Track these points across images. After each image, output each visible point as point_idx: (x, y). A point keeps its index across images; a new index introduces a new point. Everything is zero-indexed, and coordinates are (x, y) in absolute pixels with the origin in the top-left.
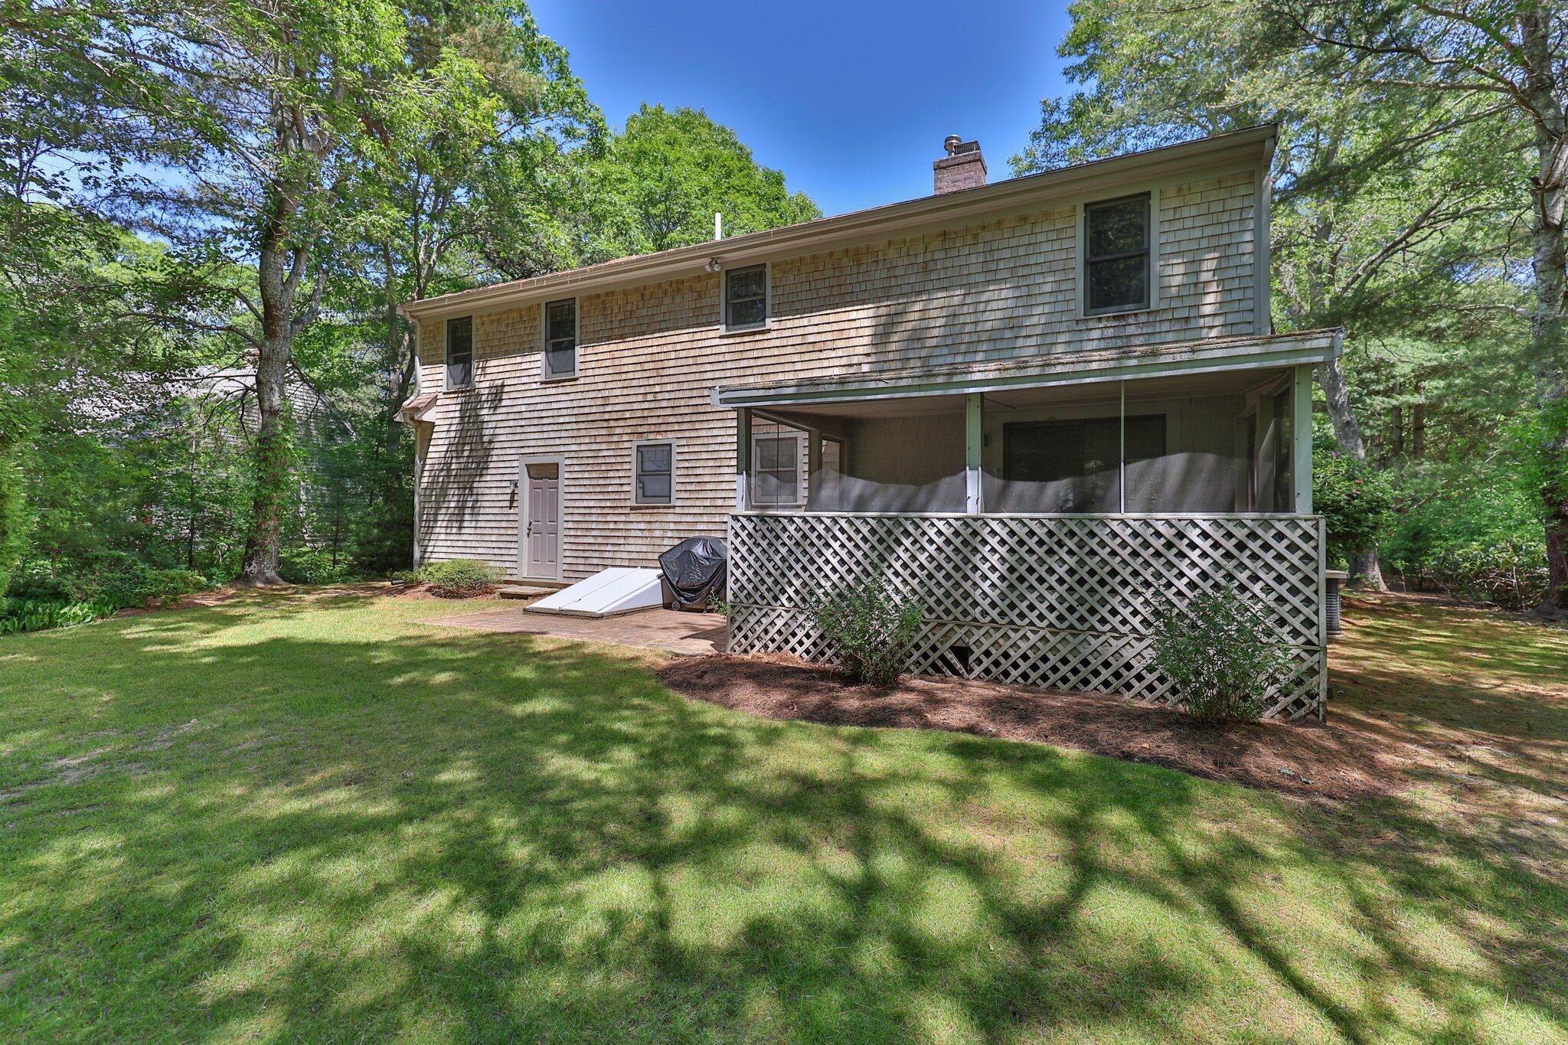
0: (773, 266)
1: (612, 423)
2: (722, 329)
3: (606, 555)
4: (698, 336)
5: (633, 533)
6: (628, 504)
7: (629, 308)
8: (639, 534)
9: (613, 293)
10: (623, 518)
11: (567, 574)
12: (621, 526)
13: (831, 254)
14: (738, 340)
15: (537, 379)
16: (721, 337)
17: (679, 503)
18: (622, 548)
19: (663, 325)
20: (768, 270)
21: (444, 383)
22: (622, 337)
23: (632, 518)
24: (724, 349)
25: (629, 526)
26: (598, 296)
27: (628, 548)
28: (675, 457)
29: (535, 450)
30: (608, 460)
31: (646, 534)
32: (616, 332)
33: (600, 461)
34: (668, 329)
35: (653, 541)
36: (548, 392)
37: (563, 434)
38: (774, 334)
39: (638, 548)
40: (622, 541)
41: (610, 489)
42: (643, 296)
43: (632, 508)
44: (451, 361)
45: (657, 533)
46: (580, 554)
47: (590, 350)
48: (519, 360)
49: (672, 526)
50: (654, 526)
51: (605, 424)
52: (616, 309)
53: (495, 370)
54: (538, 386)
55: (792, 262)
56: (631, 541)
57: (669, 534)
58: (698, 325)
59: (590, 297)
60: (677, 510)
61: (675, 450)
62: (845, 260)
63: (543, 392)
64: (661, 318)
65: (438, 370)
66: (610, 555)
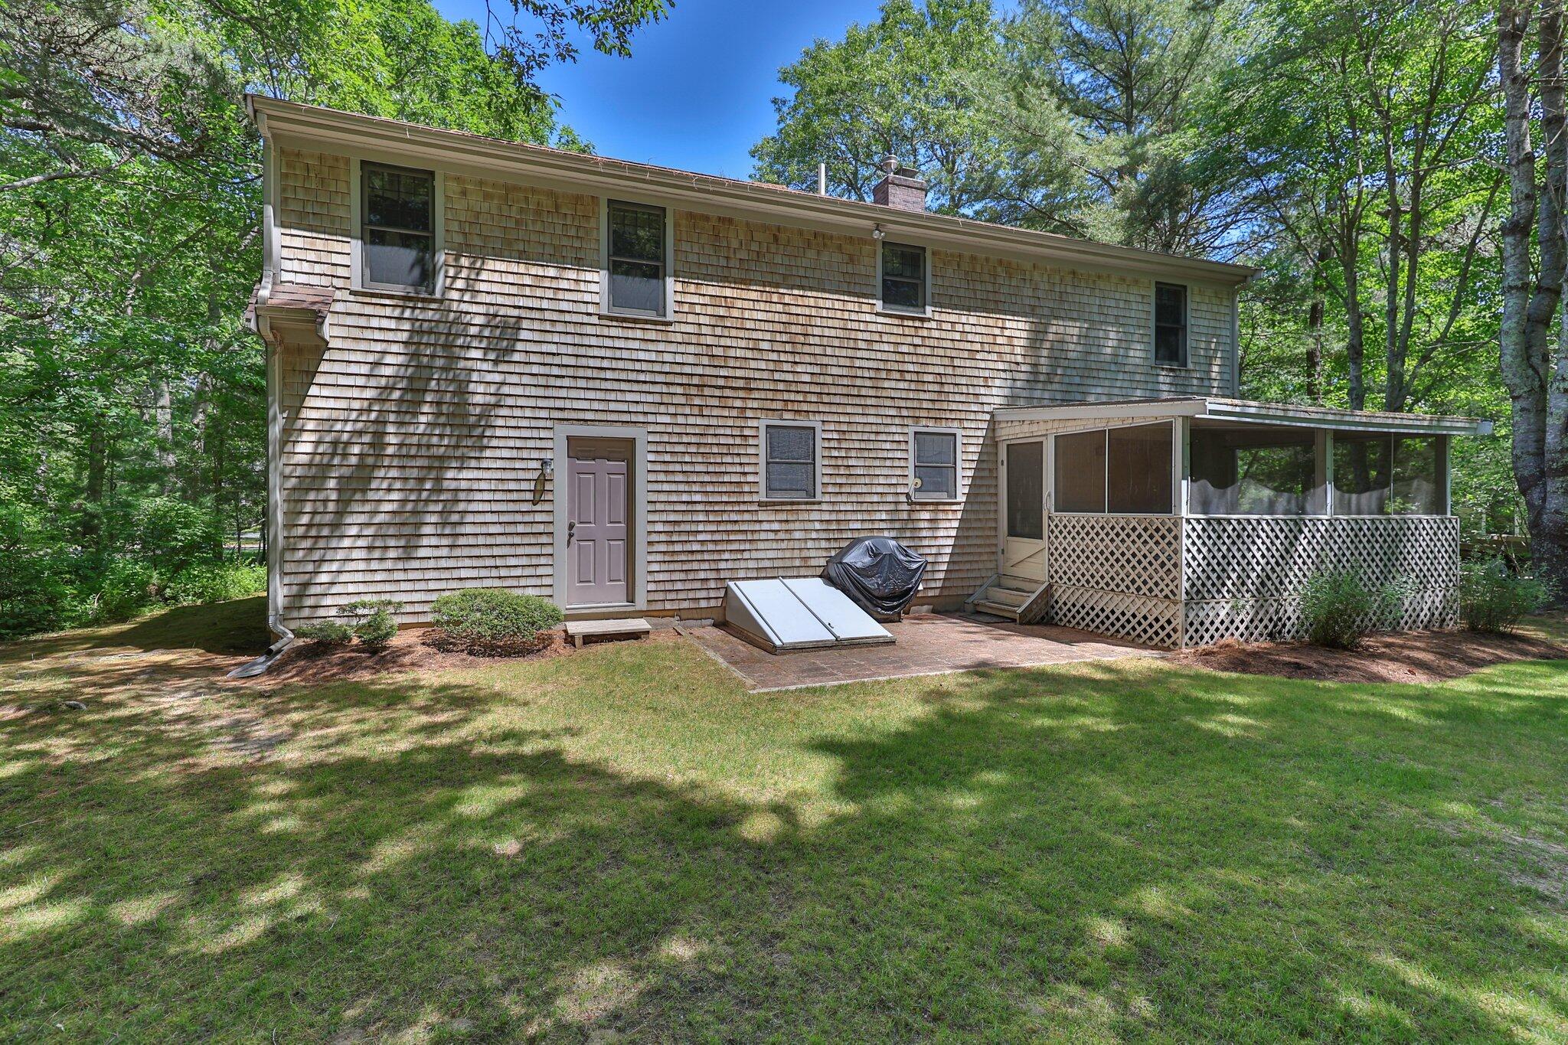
0: (934, 253)
1: (728, 393)
2: (879, 305)
3: (722, 565)
4: (850, 306)
5: (763, 536)
6: (755, 498)
7: (755, 247)
8: (771, 536)
9: (730, 221)
10: (747, 517)
11: (652, 597)
12: (744, 527)
13: (987, 260)
14: (896, 322)
15: (591, 309)
16: (877, 314)
17: (827, 498)
18: (746, 555)
19: (805, 282)
20: (928, 254)
21: (356, 273)
22: (745, 282)
23: (762, 516)
24: (880, 328)
25: (757, 527)
26: (707, 218)
27: (754, 555)
28: (819, 444)
29: (589, 416)
30: (723, 440)
31: (781, 536)
32: (735, 273)
33: (710, 440)
34: (811, 289)
35: (791, 545)
36: (613, 332)
37: (643, 398)
38: (933, 325)
39: (771, 554)
40: (747, 546)
41: (726, 478)
42: (776, 239)
43: (760, 504)
44: (368, 237)
45: (797, 535)
46: (678, 566)
47: (692, 288)
48: (552, 272)
49: (818, 526)
50: (791, 526)
51: (717, 393)
52: (735, 244)
53: (496, 277)
54: (595, 320)
55: (952, 255)
56: (761, 545)
57: (814, 535)
58: (849, 294)
59: (691, 216)
60: (824, 507)
61: (819, 435)
62: (999, 269)
63: (599, 331)
64: (802, 272)
65: (346, 248)
66: (730, 565)
